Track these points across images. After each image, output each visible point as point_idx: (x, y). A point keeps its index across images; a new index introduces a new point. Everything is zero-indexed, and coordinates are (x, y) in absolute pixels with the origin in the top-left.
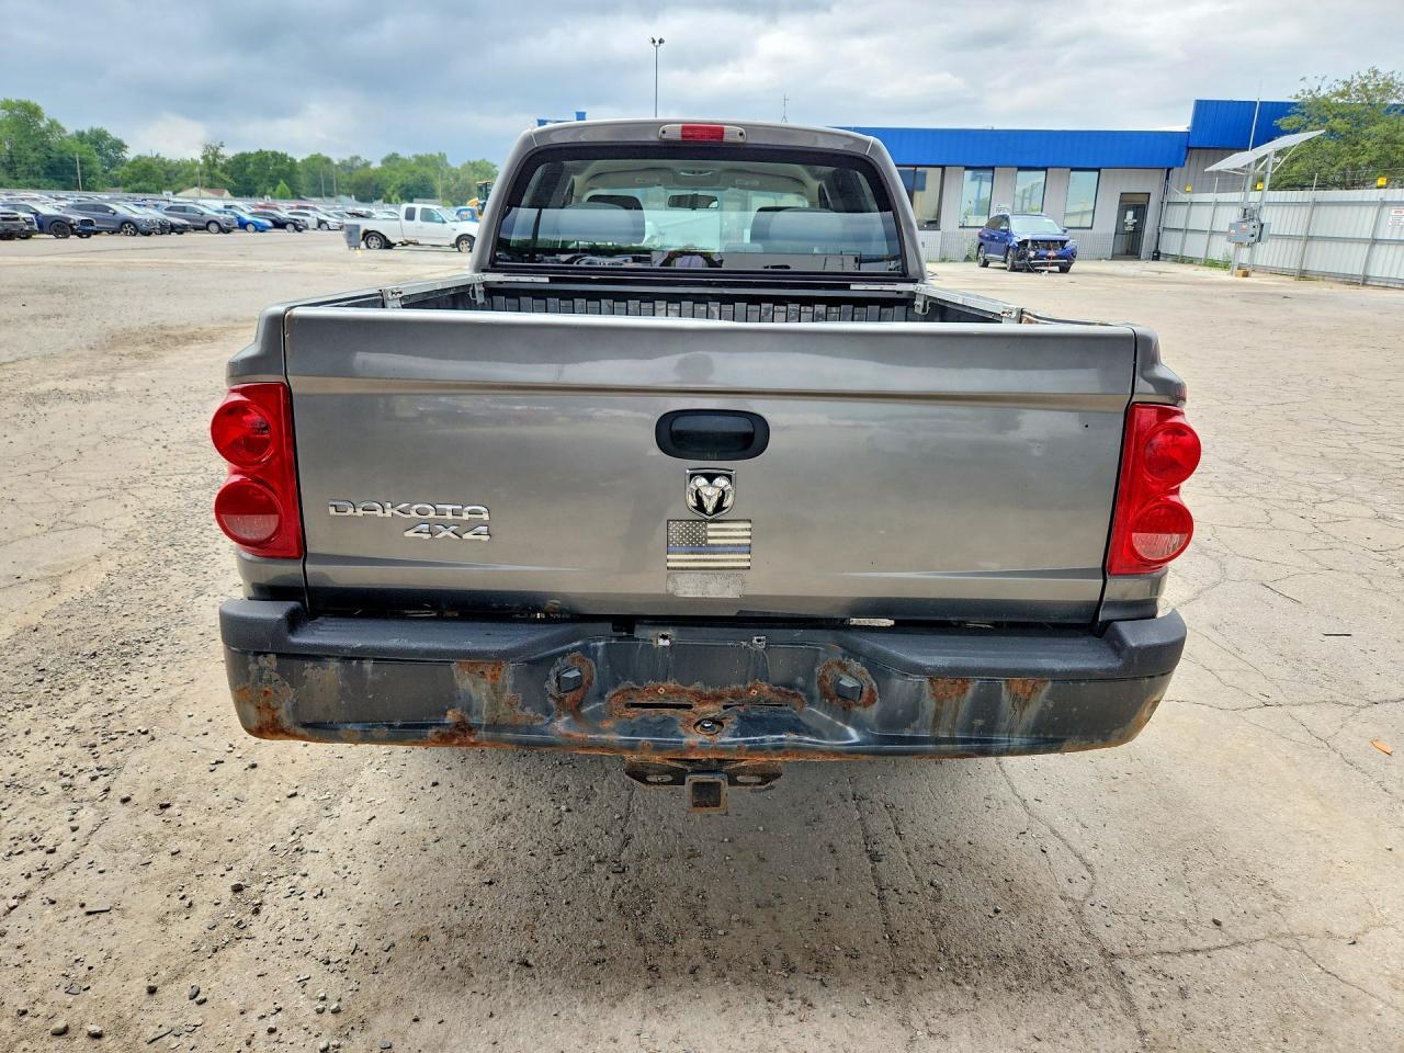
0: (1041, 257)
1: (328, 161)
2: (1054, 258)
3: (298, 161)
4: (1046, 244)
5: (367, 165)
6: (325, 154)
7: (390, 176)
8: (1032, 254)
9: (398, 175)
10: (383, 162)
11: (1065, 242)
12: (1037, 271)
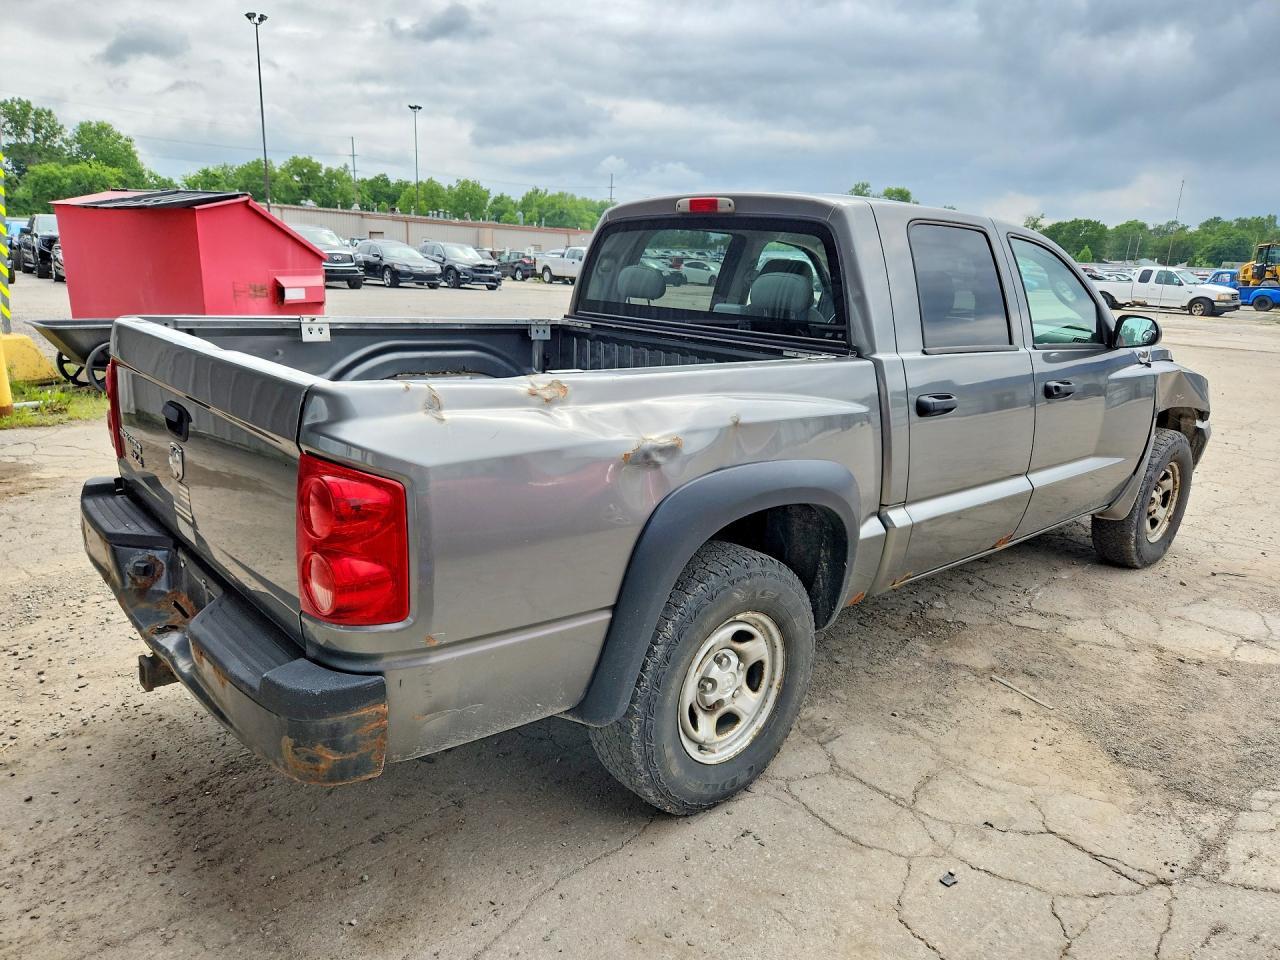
1: (1143, 226)
3: (1109, 228)
5: (1184, 228)
6: (1140, 221)
7: (1203, 240)
9: (1213, 238)
10: (1200, 227)
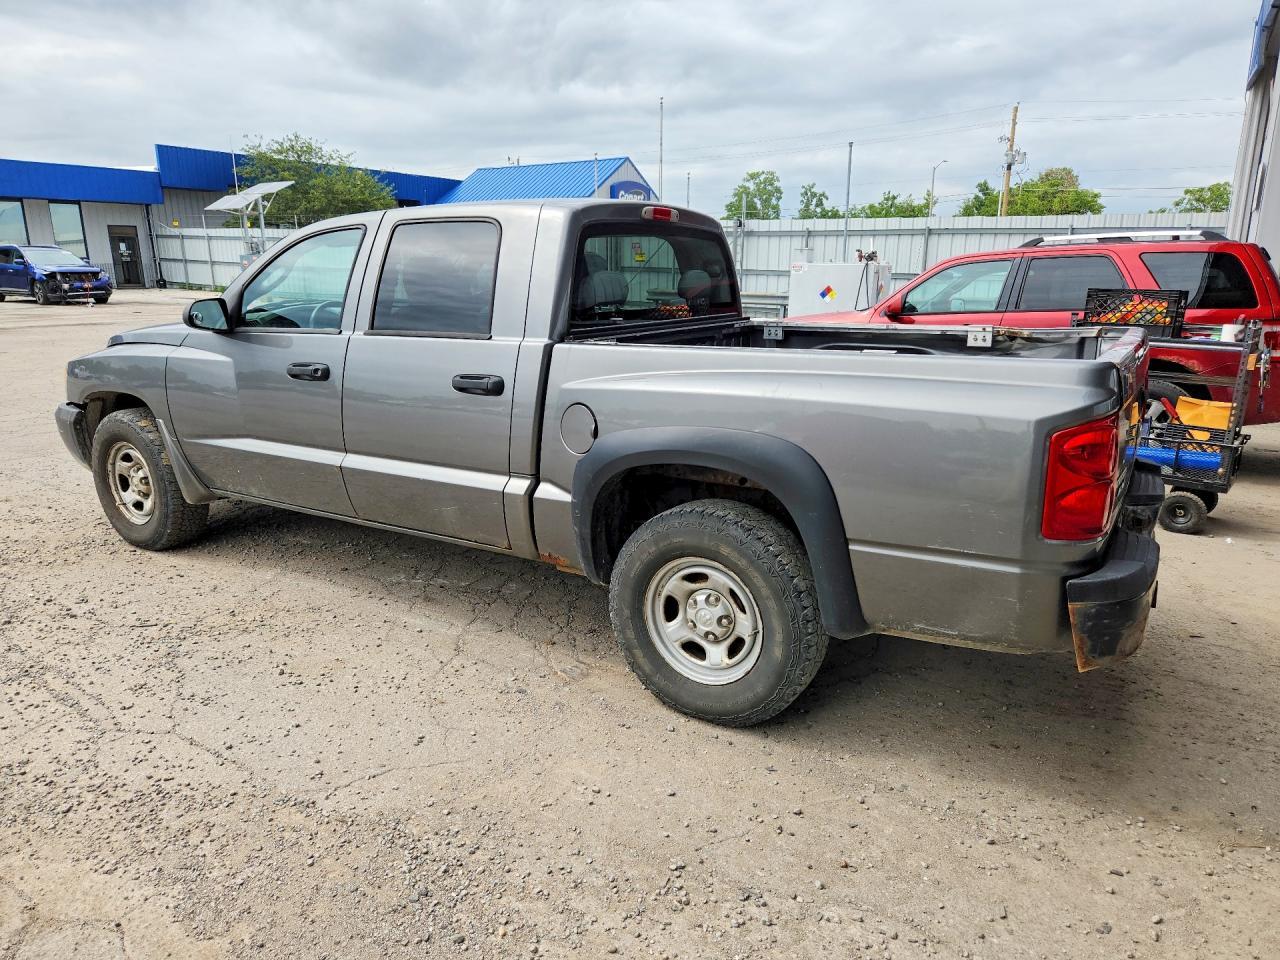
0: (77, 289)
2: (91, 289)
4: (77, 276)
8: (66, 286)
11: (98, 273)
12: (78, 303)
